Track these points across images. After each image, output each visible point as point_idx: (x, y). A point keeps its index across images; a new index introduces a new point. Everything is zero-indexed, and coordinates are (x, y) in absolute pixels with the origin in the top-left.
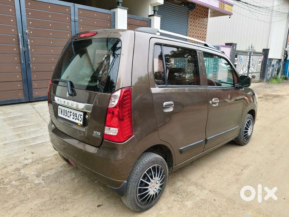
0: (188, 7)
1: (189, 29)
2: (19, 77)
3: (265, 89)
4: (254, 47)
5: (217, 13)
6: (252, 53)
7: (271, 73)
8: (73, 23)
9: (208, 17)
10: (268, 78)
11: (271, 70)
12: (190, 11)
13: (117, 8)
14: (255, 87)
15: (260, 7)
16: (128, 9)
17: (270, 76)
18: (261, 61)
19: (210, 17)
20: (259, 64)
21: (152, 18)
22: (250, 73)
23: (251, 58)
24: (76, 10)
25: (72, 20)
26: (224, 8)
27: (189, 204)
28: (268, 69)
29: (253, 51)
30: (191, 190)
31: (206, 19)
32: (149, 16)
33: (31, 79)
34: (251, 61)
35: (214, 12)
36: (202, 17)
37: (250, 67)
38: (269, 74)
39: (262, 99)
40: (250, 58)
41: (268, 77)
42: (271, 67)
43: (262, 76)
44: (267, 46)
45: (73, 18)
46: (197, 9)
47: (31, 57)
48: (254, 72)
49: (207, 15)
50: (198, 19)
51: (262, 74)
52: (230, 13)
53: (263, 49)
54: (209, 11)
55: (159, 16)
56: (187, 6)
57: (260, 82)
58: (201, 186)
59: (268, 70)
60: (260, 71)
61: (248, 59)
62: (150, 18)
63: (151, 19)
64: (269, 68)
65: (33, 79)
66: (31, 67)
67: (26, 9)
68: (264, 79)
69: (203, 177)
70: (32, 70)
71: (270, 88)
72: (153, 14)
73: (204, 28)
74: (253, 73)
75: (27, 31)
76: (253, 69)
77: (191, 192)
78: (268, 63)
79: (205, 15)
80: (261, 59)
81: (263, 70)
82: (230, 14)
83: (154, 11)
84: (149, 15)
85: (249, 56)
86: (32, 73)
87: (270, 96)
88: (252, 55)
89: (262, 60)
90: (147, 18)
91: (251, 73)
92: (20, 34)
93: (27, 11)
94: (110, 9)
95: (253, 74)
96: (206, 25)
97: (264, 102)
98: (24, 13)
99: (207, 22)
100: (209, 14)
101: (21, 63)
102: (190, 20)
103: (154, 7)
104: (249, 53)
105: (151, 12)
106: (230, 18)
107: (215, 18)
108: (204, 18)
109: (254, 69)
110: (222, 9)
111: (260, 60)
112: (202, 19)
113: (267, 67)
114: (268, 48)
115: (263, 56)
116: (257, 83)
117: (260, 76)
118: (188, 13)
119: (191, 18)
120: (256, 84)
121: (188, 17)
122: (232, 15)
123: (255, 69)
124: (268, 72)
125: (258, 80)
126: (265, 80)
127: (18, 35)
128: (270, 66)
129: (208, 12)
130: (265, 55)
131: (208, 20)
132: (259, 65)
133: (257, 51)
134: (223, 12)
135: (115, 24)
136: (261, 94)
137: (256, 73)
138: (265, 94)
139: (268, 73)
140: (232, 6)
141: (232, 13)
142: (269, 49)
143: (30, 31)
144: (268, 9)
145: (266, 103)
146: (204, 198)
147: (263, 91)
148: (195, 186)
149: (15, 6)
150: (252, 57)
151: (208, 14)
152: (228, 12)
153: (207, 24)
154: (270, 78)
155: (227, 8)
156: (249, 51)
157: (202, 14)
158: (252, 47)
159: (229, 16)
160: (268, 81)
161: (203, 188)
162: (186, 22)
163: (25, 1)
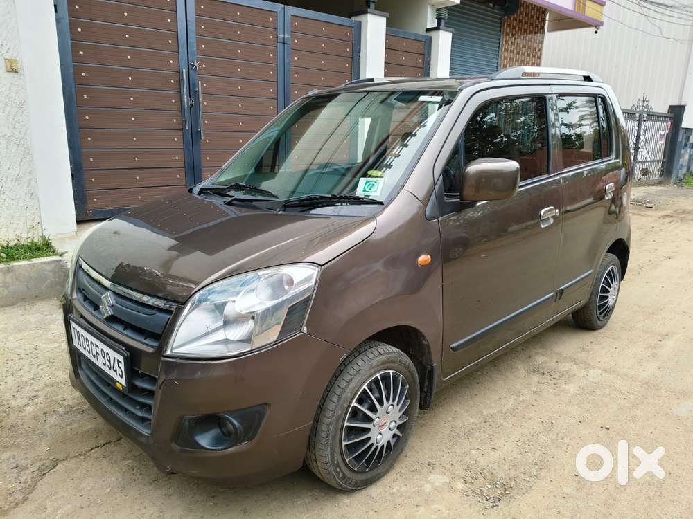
0: (501, 9)
1: (503, 58)
2: (178, 159)
3: (676, 199)
4: (648, 101)
5: (566, 22)
6: (645, 115)
7: (686, 164)
8: (280, 46)
9: (543, 32)
10: (679, 175)
11: (687, 157)
12: (506, 17)
13: (367, 13)
14: (650, 194)
15: (668, 6)
16: (388, 14)
17: (684, 170)
18: (664, 135)
19: (548, 31)
20: (660, 140)
21: (433, 34)
22: (639, 162)
23: (643, 127)
24: (288, 18)
25: (279, 41)
26: (584, 9)
27: (571, 388)
28: (680, 153)
29: (646, 110)
30: (567, 369)
31: (538, 35)
32: (428, 30)
33: (200, 165)
34: (642, 134)
35: (559, 20)
36: (531, 32)
37: (639, 148)
38: (682, 165)
39: (674, 219)
40: (639, 126)
41: (680, 171)
42: (689, 150)
43: (667, 169)
44: (680, 99)
45: (281, 35)
46: (521, 13)
47: (204, 118)
48: (649, 159)
49: (543, 28)
50: (522, 37)
51: (665, 164)
52: (597, 21)
53: (670, 107)
54: (547, 18)
55: (450, 31)
56: (499, 8)
57: (660, 183)
58: (585, 363)
59: (681, 156)
60: (661, 157)
61: (636, 128)
62: (429, 34)
63: (431, 38)
64: (683, 151)
65: (203, 164)
66: (202, 138)
67: (196, 18)
68: (671, 176)
69: (584, 349)
70: (202, 146)
71: (686, 196)
72: (436, 26)
73: (534, 56)
74: (645, 162)
75: (197, 64)
76: (645, 152)
77: (567, 372)
78: (680, 139)
79: (538, 26)
80: (665, 128)
81: (668, 156)
82: (597, 25)
83: (439, 19)
84: (428, 27)
85: (636, 123)
86: (203, 152)
87: (689, 213)
88: (645, 119)
89: (667, 132)
90: (423, 36)
91: (642, 162)
92: (184, 70)
93: (198, 23)
94: (350, 16)
95: (646, 166)
96: (540, 50)
97: (677, 224)
98: (192, 27)
99: (541, 43)
100: (547, 23)
101: (183, 129)
102: (504, 38)
103: (439, 11)
104: (637, 115)
105: (431, 22)
106: (596, 32)
107: (558, 33)
108: (535, 33)
109: (648, 152)
110: (581, 12)
111: (662, 133)
112: (531, 35)
113: (677, 148)
114: (682, 104)
115: (669, 123)
116: (653, 185)
117: (662, 170)
118: (501, 23)
119: (508, 34)
120: (652, 187)
121: (500, 31)
122: (602, 25)
123: (650, 153)
124: (681, 160)
125: (657, 178)
126: (673, 179)
127: (179, 72)
128: (686, 145)
129: (544, 20)
130: (674, 121)
131: (543, 38)
132: (659, 143)
133: (655, 110)
134: (582, 19)
135: (360, 49)
136: (667, 210)
137: (651, 161)
138: (677, 210)
139: (680, 163)
140: (603, 5)
141: (603, 23)
142: (684, 107)
143: (202, 62)
144: (687, 9)
145: (685, 227)
146: (596, 380)
147: (672, 203)
148: (573, 363)
149: (176, 12)
150: (644, 124)
151: (544, 24)
152: (593, 20)
153: (542, 47)
154: (685, 175)
155: (591, 11)
156: (638, 110)
157: (531, 24)
158: (644, 101)
159: (593, 29)
160: (680, 182)
161: (588, 367)
162: (496, 43)
163: (196, 2)
